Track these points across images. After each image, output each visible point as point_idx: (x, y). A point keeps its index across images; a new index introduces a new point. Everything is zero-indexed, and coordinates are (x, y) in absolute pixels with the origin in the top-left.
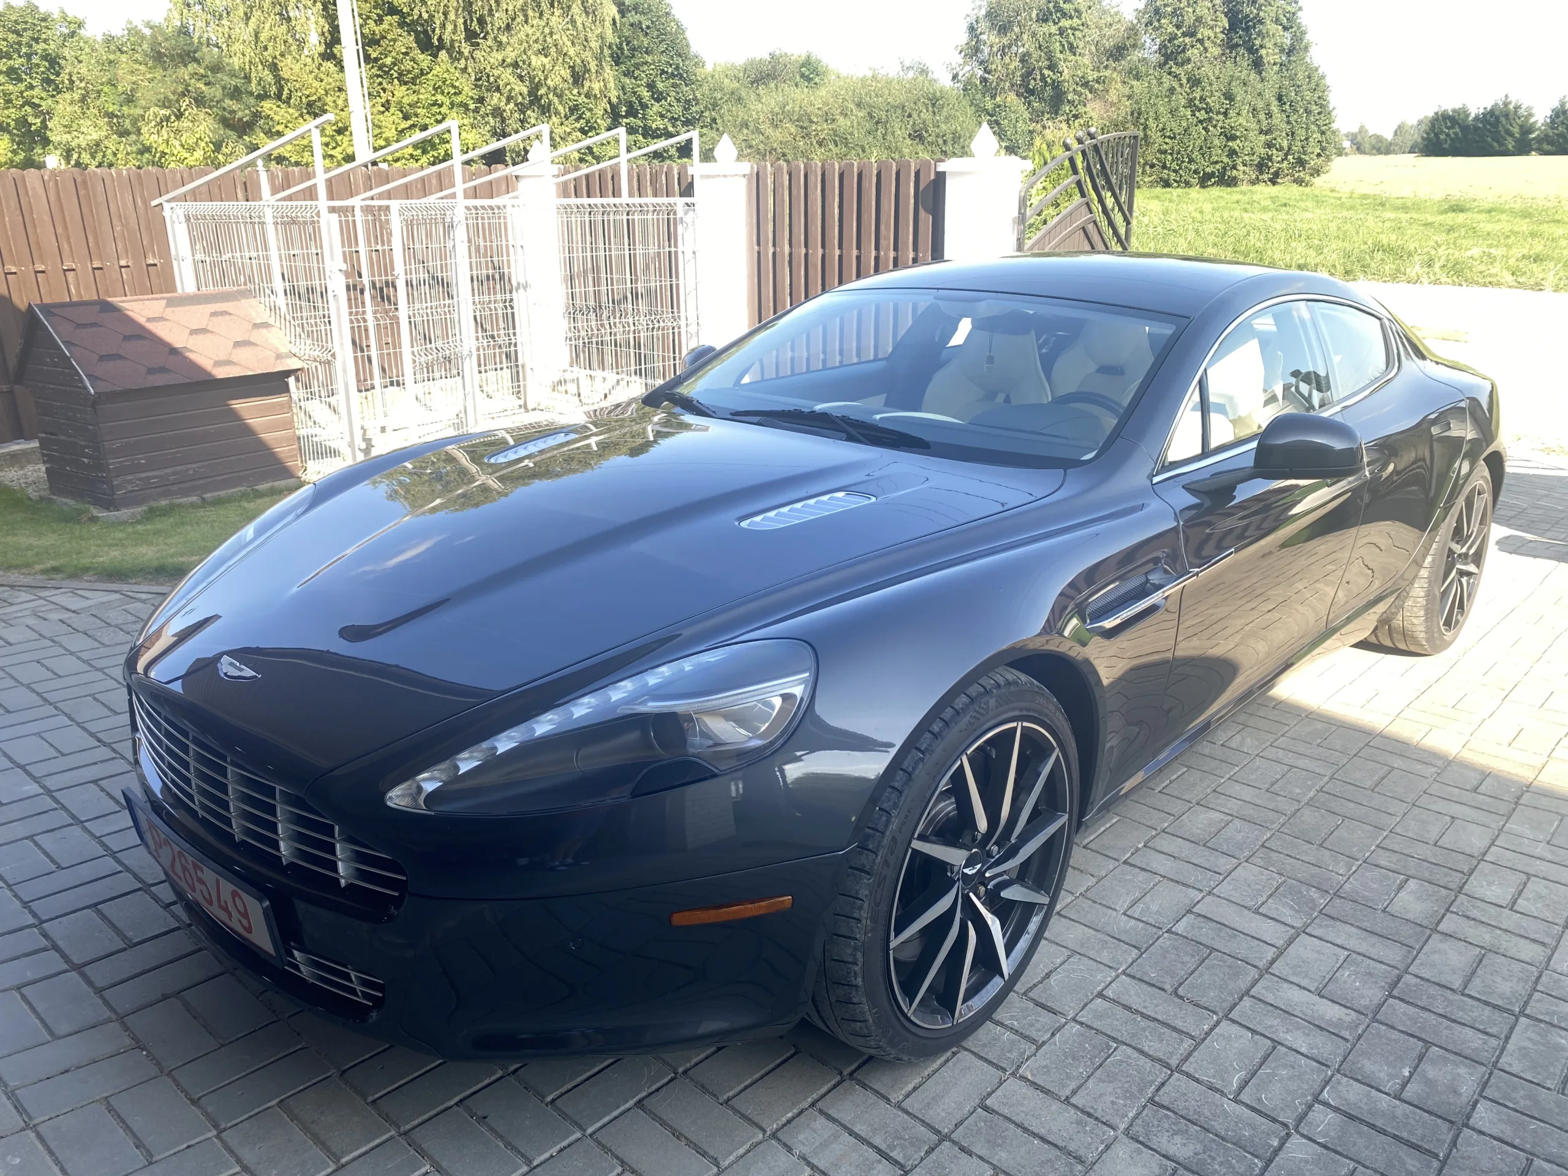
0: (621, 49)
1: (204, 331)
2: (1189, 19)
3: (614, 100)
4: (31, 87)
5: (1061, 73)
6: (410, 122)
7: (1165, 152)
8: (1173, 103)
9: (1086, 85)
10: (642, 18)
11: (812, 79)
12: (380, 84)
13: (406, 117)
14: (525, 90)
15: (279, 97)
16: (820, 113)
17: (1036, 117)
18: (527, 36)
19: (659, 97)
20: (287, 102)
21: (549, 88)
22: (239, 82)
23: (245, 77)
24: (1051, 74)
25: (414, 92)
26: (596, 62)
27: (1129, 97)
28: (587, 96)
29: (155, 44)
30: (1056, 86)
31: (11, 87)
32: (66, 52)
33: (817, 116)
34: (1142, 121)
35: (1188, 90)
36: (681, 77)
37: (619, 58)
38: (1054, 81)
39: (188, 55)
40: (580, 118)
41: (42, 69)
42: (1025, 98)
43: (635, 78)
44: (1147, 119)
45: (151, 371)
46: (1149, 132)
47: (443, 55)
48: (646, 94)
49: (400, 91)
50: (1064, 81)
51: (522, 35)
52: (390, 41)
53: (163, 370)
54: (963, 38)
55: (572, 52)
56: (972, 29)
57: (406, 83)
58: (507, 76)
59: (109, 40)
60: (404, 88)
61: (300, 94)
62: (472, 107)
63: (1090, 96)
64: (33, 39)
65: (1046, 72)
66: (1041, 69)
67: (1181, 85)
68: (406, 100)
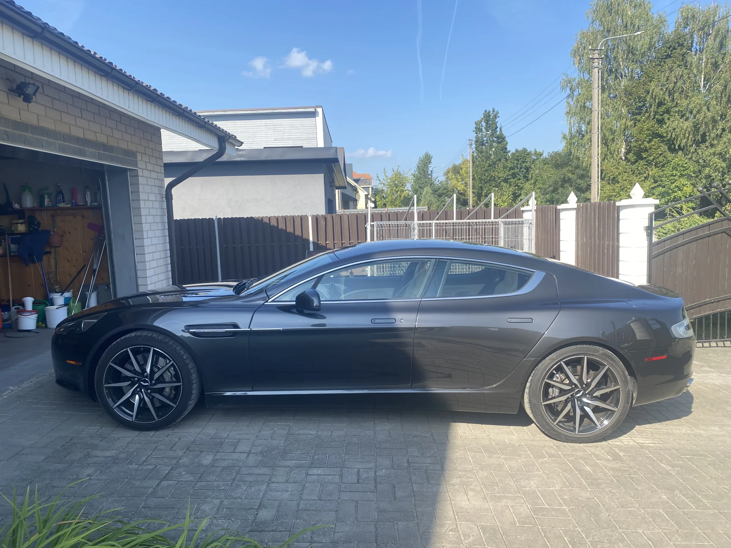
12: (646, 168)
13: (656, 182)
25: (662, 171)
29: (557, 160)
31: (512, 180)
32: (533, 166)
39: (568, 163)
41: (524, 173)
47: (680, 153)
49: (655, 170)
52: (654, 149)
57: (659, 167)
58: (716, 159)
60: (657, 169)
64: (522, 162)
68: (657, 174)
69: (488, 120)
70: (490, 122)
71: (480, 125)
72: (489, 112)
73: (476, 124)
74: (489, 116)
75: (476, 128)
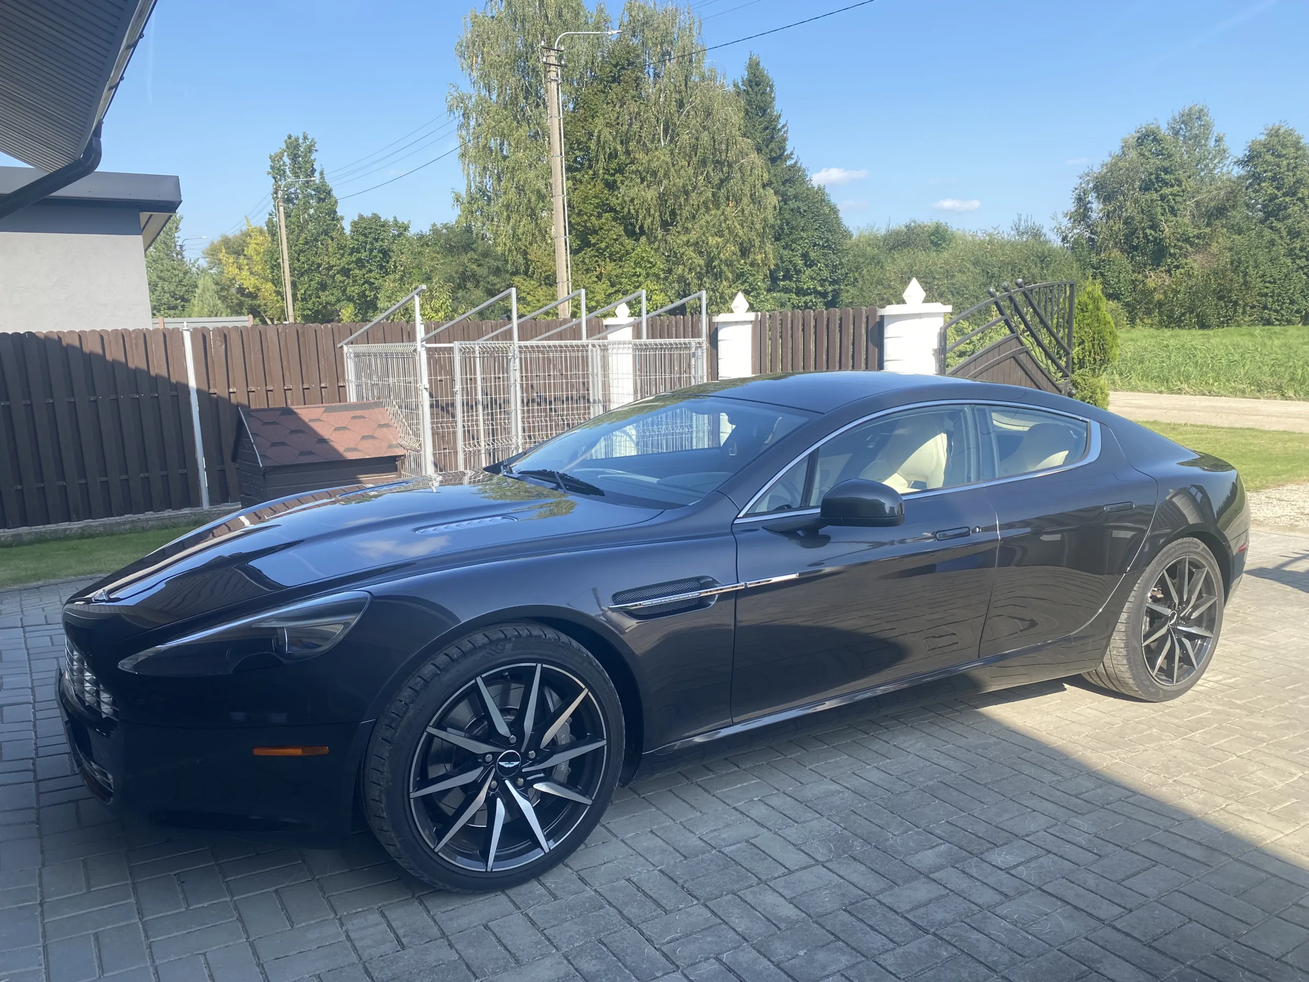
0: (782, 229)
1: (344, 428)
2: (1290, 180)
3: (772, 267)
4: (370, 271)
5: (1162, 232)
6: (615, 289)
7: (1266, 295)
8: (1273, 253)
9: (1187, 240)
10: (800, 204)
11: (940, 244)
12: (597, 261)
13: (613, 285)
14: (702, 262)
15: (526, 273)
16: (942, 270)
17: (1139, 268)
18: (707, 222)
19: (810, 264)
20: (532, 277)
21: (721, 261)
22: (500, 264)
23: (505, 261)
24: (1153, 232)
25: (620, 267)
26: (759, 239)
27: (1231, 249)
28: (752, 265)
29: (448, 240)
30: (1158, 242)
31: (358, 272)
32: (394, 247)
33: (939, 273)
34: (1242, 268)
35: (1289, 242)
36: (830, 247)
37: (780, 235)
38: (1156, 238)
39: (469, 246)
40: (745, 281)
41: (378, 259)
42: (1128, 254)
43: (792, 250)
44: (1247, 267)
45: (302, 453)
46: (1249, 279)
47: (643, 239)
48: (800, 262)
49: (610, 266)
50: (1165, 238)
51: (703, 222)
52: (606, 230)
53: (310, 453)
54: (1071, 206)
55: (741, 233)
56: (1080, 199)
57: (615, 261)
58: (690, 252)
59: (421, 237)
60: (613, 264)
61: (541, 270)
62: (662, 276)
63: (1190, 249)
64: (374, 239)
65: (1148, 231)
66: (1144, 229)
67: (1281, 237)
68: (614, 273)
69: (295, 155)
70: (300, 159)
71: (281, 163)
72: (297, 140)
73: (273, 161)
74: (297, 147)
75: (272, 168)
